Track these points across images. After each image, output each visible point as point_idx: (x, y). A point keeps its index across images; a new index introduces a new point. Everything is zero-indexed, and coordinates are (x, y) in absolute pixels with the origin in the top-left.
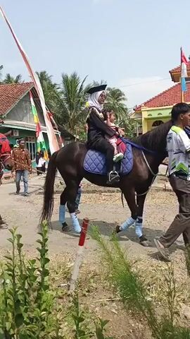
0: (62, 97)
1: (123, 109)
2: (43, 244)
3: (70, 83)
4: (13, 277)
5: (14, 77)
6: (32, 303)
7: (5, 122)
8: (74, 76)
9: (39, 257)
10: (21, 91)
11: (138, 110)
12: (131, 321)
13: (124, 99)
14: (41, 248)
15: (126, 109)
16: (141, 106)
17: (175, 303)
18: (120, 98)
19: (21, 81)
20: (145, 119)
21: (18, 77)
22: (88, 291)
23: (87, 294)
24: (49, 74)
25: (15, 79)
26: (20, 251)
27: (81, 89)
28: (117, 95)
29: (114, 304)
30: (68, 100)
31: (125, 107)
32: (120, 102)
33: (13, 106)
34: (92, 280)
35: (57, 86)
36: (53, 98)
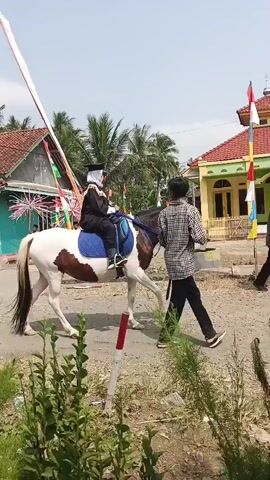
0: (89, 147)
1: (173, 163)
2: (80, 339)
3: (99, 128)
4: (43, 379)
5: (20, 120)
6: (68, 407)
7: (9, 184)
8: (104, 119)
9: (75, 355)
10: (32, 139)
11: (194, 166)
12: (186, 448)
13: (174, 150)
14: (76, 344)
15: (177, 163)
16: (197, 160)
17: (244, 425)
18: (170, 147)
19: (30, 125)
20: (204, 177)
21: (27, 120)
22: (129, 411)
23: (127, 414)
24: (69, 115)
25: (21, 123)
26: (53, 345)
27: (114, 136)
28: (164, 143)
29: (164, 427)
30: (97, 152)
31: (176, 161)
32: (169, 154)
33: (21, 161)
34: (134, 396)
35: (81, 134)
36: (76, 149)
